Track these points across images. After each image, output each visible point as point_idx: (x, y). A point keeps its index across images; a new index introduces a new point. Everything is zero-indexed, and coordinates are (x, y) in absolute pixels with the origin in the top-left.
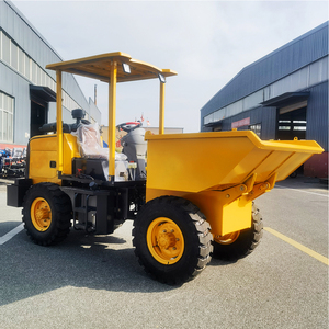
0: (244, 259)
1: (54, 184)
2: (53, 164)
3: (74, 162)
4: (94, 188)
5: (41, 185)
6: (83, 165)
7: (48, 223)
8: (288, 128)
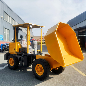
0: (62, 74)
1: (15, 55)
2: (15, 49)
3: (20, 49)
4: (24, 56)
5: (12, 55)
6: (22, 49)
7: (13, 64)
8: (82, 36)
